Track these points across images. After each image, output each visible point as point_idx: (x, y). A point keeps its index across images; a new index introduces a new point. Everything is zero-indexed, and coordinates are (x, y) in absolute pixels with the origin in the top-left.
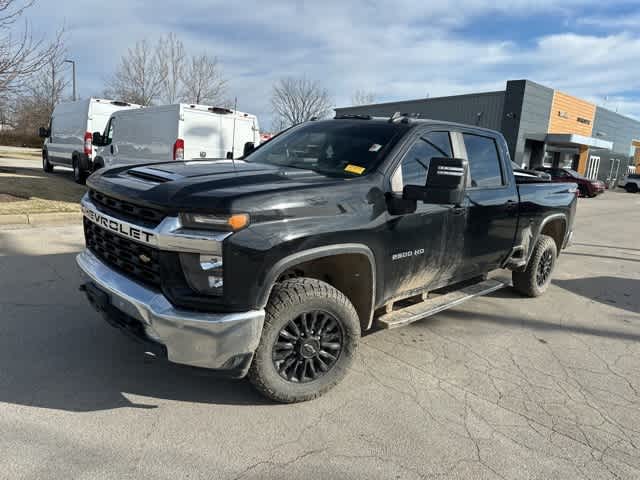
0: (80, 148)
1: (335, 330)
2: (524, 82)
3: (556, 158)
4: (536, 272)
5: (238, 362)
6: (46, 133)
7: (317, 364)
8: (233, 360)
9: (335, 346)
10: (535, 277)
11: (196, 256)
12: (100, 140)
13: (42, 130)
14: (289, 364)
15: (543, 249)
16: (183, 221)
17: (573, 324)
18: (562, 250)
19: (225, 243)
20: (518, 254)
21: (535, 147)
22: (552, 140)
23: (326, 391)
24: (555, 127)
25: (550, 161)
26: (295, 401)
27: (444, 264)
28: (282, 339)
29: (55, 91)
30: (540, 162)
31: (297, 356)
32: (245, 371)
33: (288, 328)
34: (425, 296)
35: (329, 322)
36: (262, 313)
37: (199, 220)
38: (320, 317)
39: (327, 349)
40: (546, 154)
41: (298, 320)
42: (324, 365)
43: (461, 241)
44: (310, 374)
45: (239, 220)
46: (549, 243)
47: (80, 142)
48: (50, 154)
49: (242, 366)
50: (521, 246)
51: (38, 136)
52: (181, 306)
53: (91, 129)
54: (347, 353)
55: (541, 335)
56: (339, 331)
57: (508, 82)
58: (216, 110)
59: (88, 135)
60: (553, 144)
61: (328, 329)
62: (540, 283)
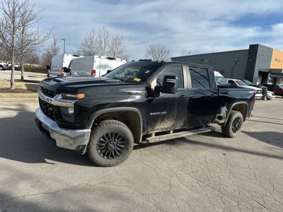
0: (60, 73)
1: (122, 140)
2: (258, 45)
3: (275, 80)
4: (231, 127)
5: (81, 148)
6: (49, 67)
7: (115, 153)
8: (78, 147)
9: (122, 146)
10: (231, 129)
11: (67, 108)
12: (66, 70)
13: (48, 66)
14: (103, 152)
15: (234, 117)
16: (62, 95)
17: (244, 149)
18: (247, 118)
19: (75, 104)
20: (220, 118)
21: (263, 75)
22: (272, 72)
23: (118, 163)
24: (274, 65)
25: (271, 82)
26: (105, 166)
27: (177, 119)
28: (101, 142)
29: (55, 51)
30: (266, 82)
31: (107, 149)
32: (84, 152)
33: (103, 138)
34: (172, 132)
35: (120, 137)
36: (90, 130)
37: (68, 95)
38: (116, 135)
39: (120, 148)
40: (270, 78)
41: (107, 135)
42: (118, 153)
43: (186, 110)
44: (112, 156)
45: (81, 96)
46: (238, 114)
47: (60, 71)
48: (50, 75)
49: (83, 149)
50: (221, 115)
51: (47, 68)
52: (61, 126)
53: (64, 66)
54: (128, 149)
55: (224, 152)
56: (124, 140)
57: (250, 46)
58: (109, 58)
59: (63, 68)
60: (273, 74)
61: (120, 139)
62: (234, 132)
